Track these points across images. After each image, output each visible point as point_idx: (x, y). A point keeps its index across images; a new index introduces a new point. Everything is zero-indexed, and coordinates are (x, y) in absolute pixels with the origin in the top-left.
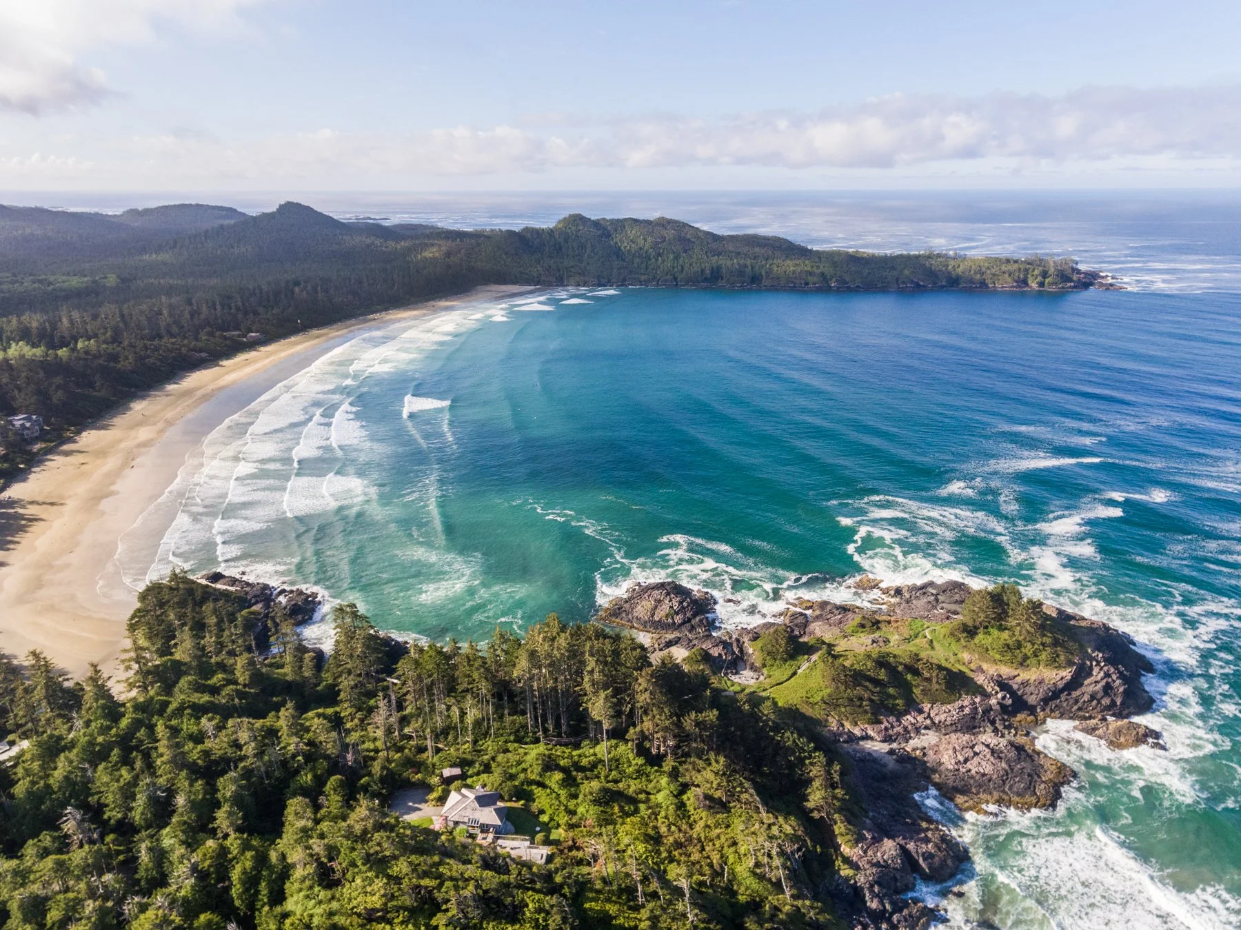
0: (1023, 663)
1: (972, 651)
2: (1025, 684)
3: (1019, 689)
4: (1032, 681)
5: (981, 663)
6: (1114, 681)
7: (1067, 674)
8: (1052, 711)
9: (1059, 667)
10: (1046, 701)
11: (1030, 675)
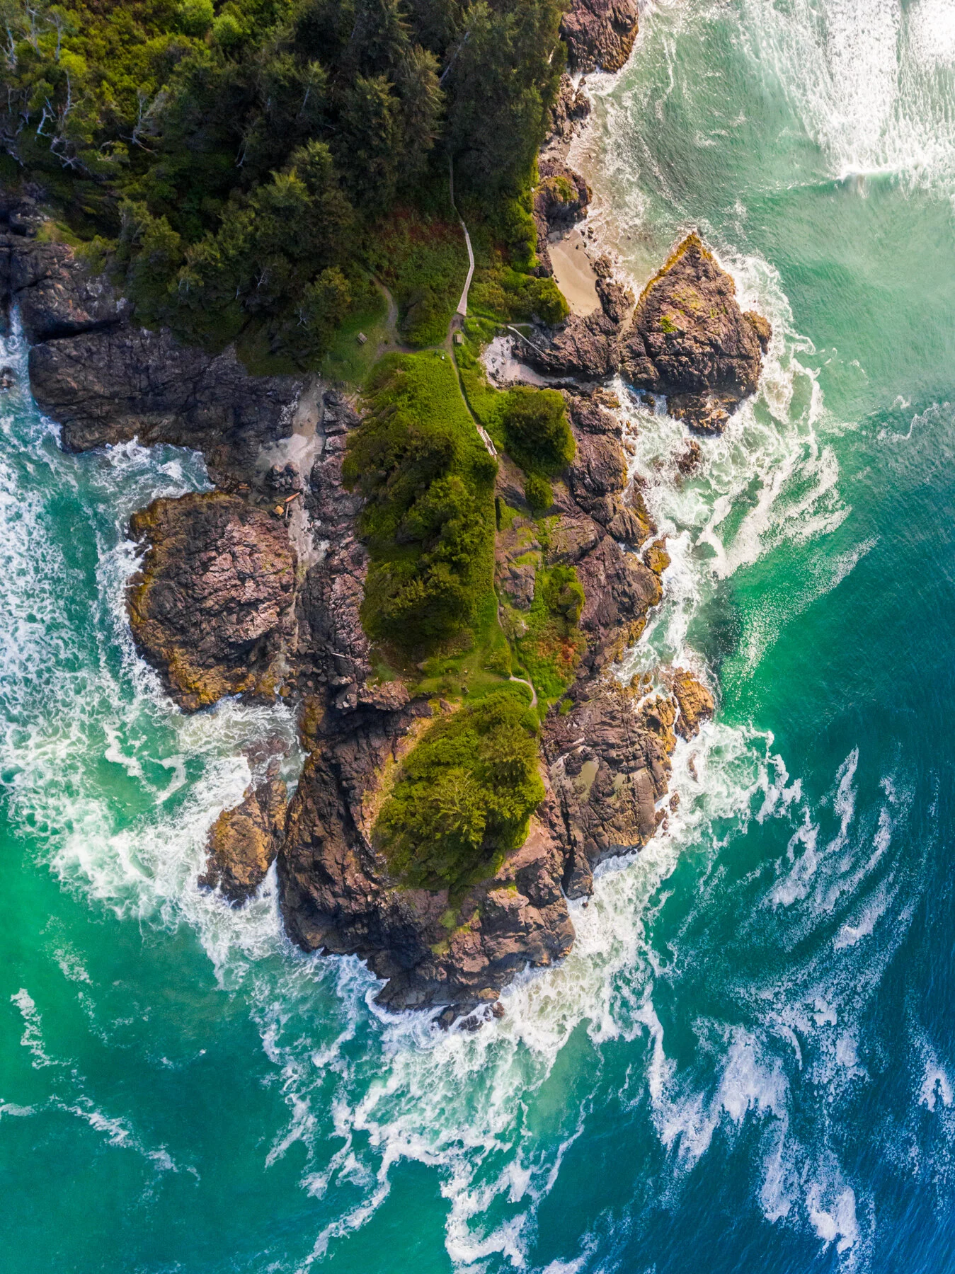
0: (406, 778)
1: (460, 717)
2: (376, 761)
3: (370, 745)
4: (376, 771)
5: (434, 719)
6: (335, 895)
7: (366, 828)
8: (318, 770)
9: (379, 823)
10: (336, 768)
11: (386, 775)
